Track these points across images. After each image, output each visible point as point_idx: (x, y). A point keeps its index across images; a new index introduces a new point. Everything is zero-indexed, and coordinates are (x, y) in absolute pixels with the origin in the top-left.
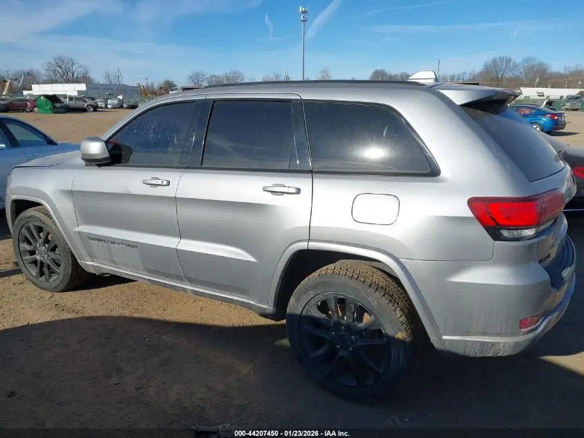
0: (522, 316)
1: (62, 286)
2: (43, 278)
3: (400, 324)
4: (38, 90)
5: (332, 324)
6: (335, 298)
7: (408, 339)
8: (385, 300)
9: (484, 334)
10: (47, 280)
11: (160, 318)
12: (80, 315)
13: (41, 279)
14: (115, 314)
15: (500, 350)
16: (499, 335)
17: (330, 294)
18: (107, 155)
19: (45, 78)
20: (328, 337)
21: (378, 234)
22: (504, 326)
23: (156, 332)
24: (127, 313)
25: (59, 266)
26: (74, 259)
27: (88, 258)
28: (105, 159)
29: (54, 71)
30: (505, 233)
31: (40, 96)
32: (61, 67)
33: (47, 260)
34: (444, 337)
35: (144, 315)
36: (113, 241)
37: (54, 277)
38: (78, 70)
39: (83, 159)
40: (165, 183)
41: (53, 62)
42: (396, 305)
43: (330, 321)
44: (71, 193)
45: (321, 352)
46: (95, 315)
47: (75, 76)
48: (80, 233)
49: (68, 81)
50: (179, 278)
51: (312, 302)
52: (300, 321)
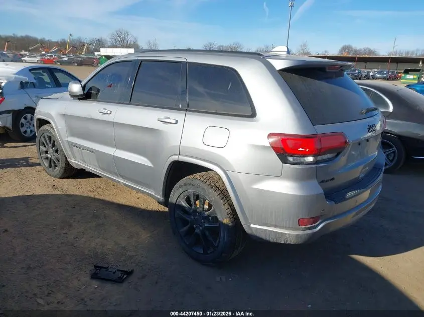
0: (301, 217)
1: (60, 175)
2: (51, 169)
3: (226, 214)
4: (104, 52)
5: (192, 211)
6: (194, 194)
7: (231, 224)
8: (219, 198)
9: (276, 226)
10: (53, 170)
11: (110, 200)
12: (64, 193)
13: (50, 169)
14: (85, 195)
15: (287, 238)
16: (285, 228)
17: (191, 191)
18: (82, 93)
19: (109, 44)
20: (189, 219)
21: (215, 153)
22: (288, 222)
23: (103, 208)
24: (92, 195)
25: (59, 161)
26: (66, 158)
27: (73, 159)
28: (81, 95)
29: (115, 39)
30: (290, 159)
31: (103, 56)
32: (120, 37)
33: (53, 158)
34: (252, 226)
35: (102, 198)
36: (83, 148)
37: (57, 169)
38: (130, 40)
39: (70, 95)
40: (109, 112)
41: (115, 33)
42: (226, 201)
43: (191, 209)
44: (65, 116)
45: (186, 228)
46: (72, 193)
47: (129, 43)
48: (68, 142)
49: (123, 47)
50: (116, 174)
51: (182, 196)
52: (175, 207)
